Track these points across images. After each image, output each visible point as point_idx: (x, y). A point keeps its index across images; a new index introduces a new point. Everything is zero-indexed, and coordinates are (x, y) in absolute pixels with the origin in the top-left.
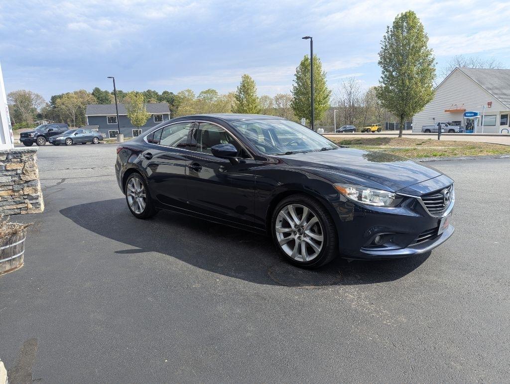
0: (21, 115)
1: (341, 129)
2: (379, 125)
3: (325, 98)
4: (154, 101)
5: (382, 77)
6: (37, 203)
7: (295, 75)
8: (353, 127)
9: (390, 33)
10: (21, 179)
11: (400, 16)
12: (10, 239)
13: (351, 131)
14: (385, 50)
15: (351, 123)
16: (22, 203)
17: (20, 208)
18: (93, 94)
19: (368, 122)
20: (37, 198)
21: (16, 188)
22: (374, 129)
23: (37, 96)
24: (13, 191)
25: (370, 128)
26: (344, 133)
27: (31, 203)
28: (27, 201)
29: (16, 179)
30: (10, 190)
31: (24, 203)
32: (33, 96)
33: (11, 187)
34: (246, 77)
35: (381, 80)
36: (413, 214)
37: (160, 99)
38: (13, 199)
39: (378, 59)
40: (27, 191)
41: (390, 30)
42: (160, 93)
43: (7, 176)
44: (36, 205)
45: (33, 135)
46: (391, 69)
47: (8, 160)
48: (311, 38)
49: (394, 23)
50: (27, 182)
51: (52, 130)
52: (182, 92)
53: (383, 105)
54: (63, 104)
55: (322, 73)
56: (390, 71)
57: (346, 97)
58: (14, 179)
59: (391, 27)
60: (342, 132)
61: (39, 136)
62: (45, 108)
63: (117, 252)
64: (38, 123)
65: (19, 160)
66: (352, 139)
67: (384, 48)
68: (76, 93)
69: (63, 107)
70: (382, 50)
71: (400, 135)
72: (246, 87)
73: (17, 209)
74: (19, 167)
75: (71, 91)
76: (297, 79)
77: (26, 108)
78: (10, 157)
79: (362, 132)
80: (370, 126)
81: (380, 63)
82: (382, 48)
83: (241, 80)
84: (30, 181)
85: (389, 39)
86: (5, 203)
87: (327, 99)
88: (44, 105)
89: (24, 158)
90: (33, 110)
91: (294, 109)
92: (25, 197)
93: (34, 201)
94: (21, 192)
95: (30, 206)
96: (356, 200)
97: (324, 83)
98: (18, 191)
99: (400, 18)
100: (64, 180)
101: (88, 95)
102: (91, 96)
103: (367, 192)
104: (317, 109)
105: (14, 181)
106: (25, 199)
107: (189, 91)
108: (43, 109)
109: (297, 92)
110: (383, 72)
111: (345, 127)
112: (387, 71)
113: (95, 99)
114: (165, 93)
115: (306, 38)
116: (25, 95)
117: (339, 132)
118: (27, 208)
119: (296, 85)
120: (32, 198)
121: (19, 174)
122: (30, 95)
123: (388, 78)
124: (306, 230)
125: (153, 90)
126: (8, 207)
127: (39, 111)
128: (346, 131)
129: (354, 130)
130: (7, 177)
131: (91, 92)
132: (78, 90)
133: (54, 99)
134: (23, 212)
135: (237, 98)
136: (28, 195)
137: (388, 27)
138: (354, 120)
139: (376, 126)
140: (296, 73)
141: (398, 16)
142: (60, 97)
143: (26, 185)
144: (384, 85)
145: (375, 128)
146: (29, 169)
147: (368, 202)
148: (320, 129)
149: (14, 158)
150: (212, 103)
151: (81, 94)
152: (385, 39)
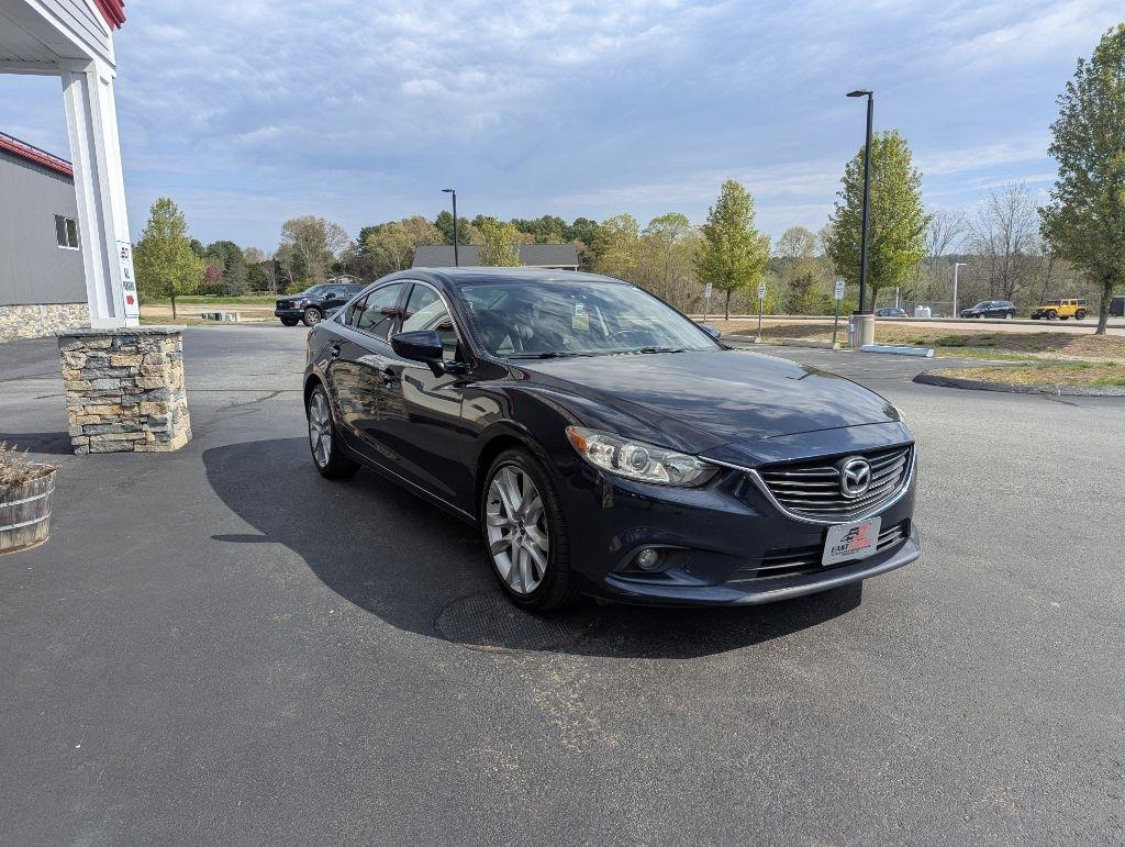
0: (304, 265)
1: (975, 310)
2: (1081, 303)
3: (913, 234)
4: (555, 239)
5: (1057, 184)
6: (164, 432)
7: (844, 180)
8: (1009, 306)
9: (1085, 76)
10: (137, 386)
11: (1116, 32)
12: (8, 492)
13: (1003, 313)
14: (1070, 117)
15: (1008, 296)
16: (136, 431)
17: (133, 441)
18: (437, 225)
19: (1054, 294)
20: (164, 424)
21: (127, 400)
22: (1064, 309)
23: (335, 227)
24: (123, 407)
25: (1056, 308)
26: (982, 318)
27: (154, 433)
28: (146, 427)
29: (128, 384)
30: (116, 404)
31: (141, 430)
32: (327, 229)
33: (118, 400)
34: (731, 187)
35: (1056, 191)
36: (735, 509)
37: (568, 235)
38: (121, 421)
39: (1051, 139)
40: (148, 408)
41: (1084, 68)
42: (570, 223)
43: (111, 377)
44: (164, 437)
45: (298, 304)
46: (1083, 164)
47: (113, 349)
48: (870, 94)
49: (1098, 49)
50: (146, 391)
51: (334, 295)
52: (611, 220)
53: (1058, 254)
54: (380, 245)
55: (910, 175)
56: (1078, 169)
57: (997, 231)
58: (124, 383)
59: (1088, 60)
60: (977, 316)
61: (309, 306)
62: (346, 253)
63: (214, 537)
64: (333, 282)
65: (134, 348)
66: (972, 334)
67: (1067, 112)
68: (405, 222)
69: (380, 251)
70: (1060, 117)
71: (1101, 327)
72: (730, 211)
73: (127, 441)
74: (134, 362)
75: (398, 219)
76: (848, 190)
77: (314, 251)
78: (119, 343)
79: (1034, 317)
80: (1057, 303)
81: (1054, 149)
82: (1062, 113)
83: (719, 193)
84: (152, 390)
85: (1083, 91)
86: (106, 429)
87: (920, 236)
88: (347, 246)
89: (143, 345)
90: (326, 256)
91: (836, 259)
92: (143, 420)
93: (158, 429)
94: (136, 408)
95: (152, 438)
96: (607, 466)
97: (915, 199)
98: (132, 407)
99: (1115, 37)
100: (277, 392)
101: (428, 226)
102: (433, 229)
103: (629, 449)
104: (889, 260)
105: (125, 389)
106: (143, 423)
107: (626, 218)
108: (344, 254)
109: (845, 222)
110: (1063, 172)
111: (987, 305)
112: (1072, 167)
113: (440, 234)
114: (580, 222)
115: (857, 94)
116: (313, 227)
117: (970, 315)
118: (145, 442)
119: (844, 203)
120: (155, 423)
121: (134, 376)
122: (322, 225)
123: (1075, 186)
124: (528, 523)
125: (554, 217)
126: (112, 437)
127: (337, 256)
128: (987, 314)
129: (1013, 312)
130: (112, 381)
131: (434, 219)
132: (409, 217)
133: (365, 233)
134: (138, 448)
135: (707, 234)
136: (148, 416)
137: (1081, 61)
138: (1017, 287)
139: (1073, 303)
140: (845, 175)
141: (1110, 31)
142: (377, 230)
143: (144, 396)
144: (1062, 205)
145: (1068, 309)
146: (150, 367)
147: (633, 473)
148: (921, 308)
149: (125, 344)
150: (675, 242)
151: (415, 223)
152: (1072, 90)
